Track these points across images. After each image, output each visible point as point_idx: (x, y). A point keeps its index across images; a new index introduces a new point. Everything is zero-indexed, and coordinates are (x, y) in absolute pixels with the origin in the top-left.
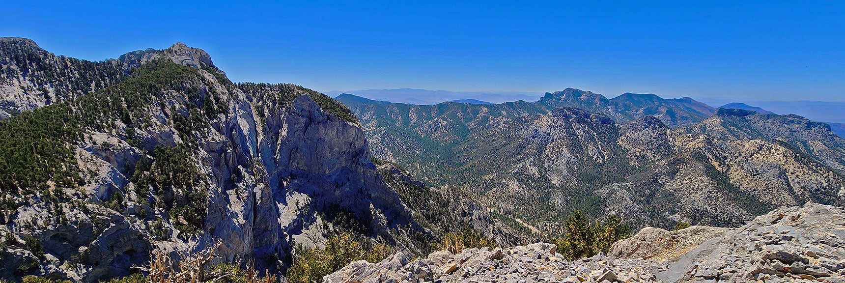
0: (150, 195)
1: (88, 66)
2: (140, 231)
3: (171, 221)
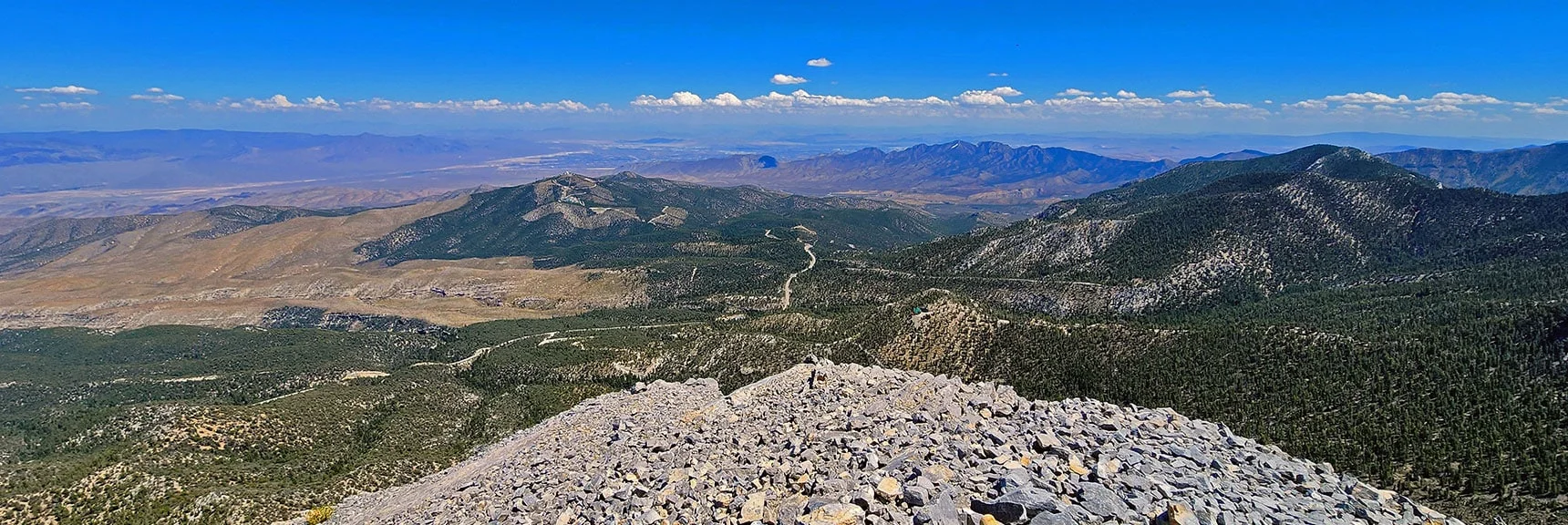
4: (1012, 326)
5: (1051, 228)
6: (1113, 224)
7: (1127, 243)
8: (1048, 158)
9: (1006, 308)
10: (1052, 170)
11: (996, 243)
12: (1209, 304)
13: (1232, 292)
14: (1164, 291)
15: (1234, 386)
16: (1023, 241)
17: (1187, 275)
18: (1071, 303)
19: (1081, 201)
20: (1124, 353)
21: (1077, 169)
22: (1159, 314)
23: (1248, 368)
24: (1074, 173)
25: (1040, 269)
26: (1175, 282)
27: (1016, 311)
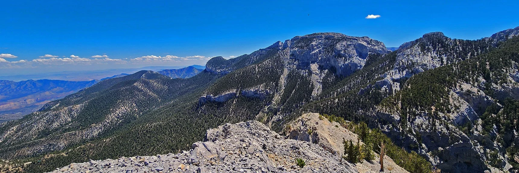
0: (493, 131)
1: (469, 43)
2: (479, 153)
3: (506, 156)
4: (34, 163)
5: (47, 114)
6: (78, 106)
7: (86, 112)
8: (39, 85)
9: (28, 156)
10: (43, 89)
11: (15, 128)
12: (121, 125)
13: (127, 119)
14: (104, 126)
15: (134, 148)
16: (32, 123)
17: (112, 117)
18: (65, 142)
19: (61, 100)
20: (93, 153)
21: (56, 87)
22: (105, 134)
23: (137, 141)
24: (55, 89)
25: (45, 133)
26: (108, 121)
27: (34, 155)
